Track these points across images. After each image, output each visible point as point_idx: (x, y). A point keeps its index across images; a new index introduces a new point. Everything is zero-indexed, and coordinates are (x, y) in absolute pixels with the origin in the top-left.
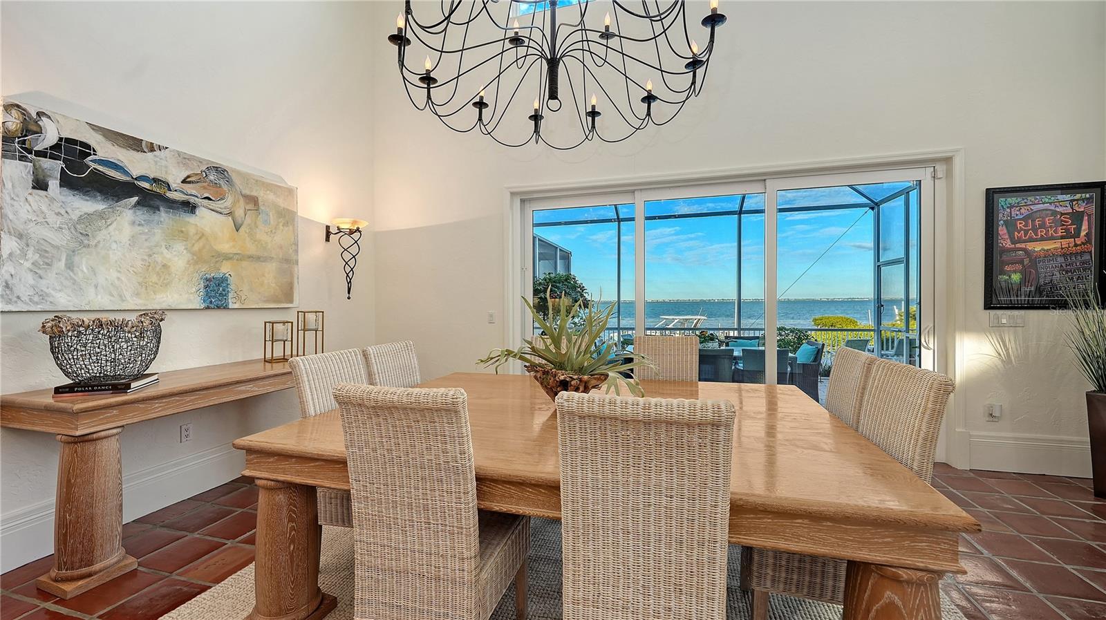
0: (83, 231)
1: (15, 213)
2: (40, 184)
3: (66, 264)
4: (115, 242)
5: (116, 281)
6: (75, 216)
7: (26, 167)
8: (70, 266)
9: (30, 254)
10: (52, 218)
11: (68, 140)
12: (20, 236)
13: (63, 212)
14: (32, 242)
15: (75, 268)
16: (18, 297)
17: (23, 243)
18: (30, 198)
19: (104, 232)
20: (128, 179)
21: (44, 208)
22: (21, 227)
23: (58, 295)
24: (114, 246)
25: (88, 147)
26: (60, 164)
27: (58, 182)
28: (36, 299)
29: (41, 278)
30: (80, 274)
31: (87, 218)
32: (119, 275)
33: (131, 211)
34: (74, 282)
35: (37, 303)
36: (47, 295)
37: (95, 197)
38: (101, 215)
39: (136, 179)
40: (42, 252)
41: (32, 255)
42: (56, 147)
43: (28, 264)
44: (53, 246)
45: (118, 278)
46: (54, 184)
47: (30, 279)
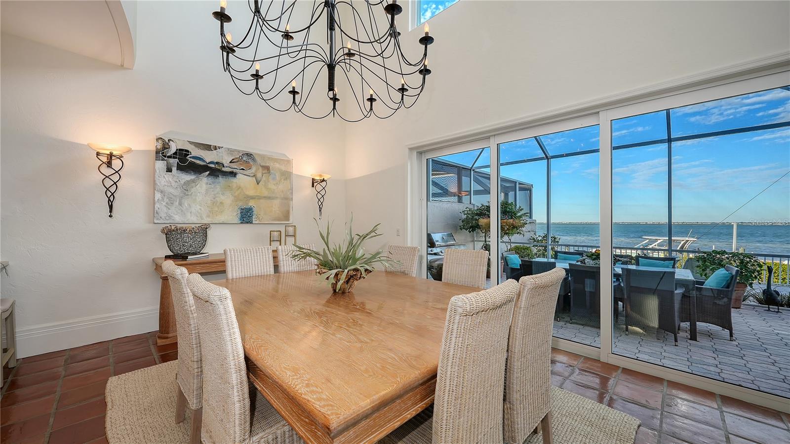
0: (186, 188)
1: (160, 183)
2: (169, 170)
3: (179, 203)
4: (199, 193)
5: (199, 211)
6: (182, 183)
7: (164, 163)
8: (180, 204)
9: (165, 199)
10: (173, 184)
11: (180, 150)
12: (162, 192)
13: (178, 181)
14: (166, 194)
15: (182, 205)
16: (161, 217)
17: (162, 195)
18: (165, 176)
19: (194, 188)
20: (205, 164)
21: (170, 180)
22: (162, 188)
23: (175, 216)
24: (199, 194)
25: (188, 151)
26: (177, 160)
27: (176, 168)
28: (167, 218)
29: (169, 209)
30: (185, 208)
31: (188, 183)
32: (200, 207)
33: (206, 178)
34: (182, 211)
35: (168, 220)
36: (171, 216)
37: (191, 173)
38: (193, 181)
39: (208, 163)
40: (169, 198)
41: (166, 200)
42: (175, 153)
43: (164, 204)
44: (173, 195)
45: (200, 209)
46: (174, 169)
47: (165, 209)
